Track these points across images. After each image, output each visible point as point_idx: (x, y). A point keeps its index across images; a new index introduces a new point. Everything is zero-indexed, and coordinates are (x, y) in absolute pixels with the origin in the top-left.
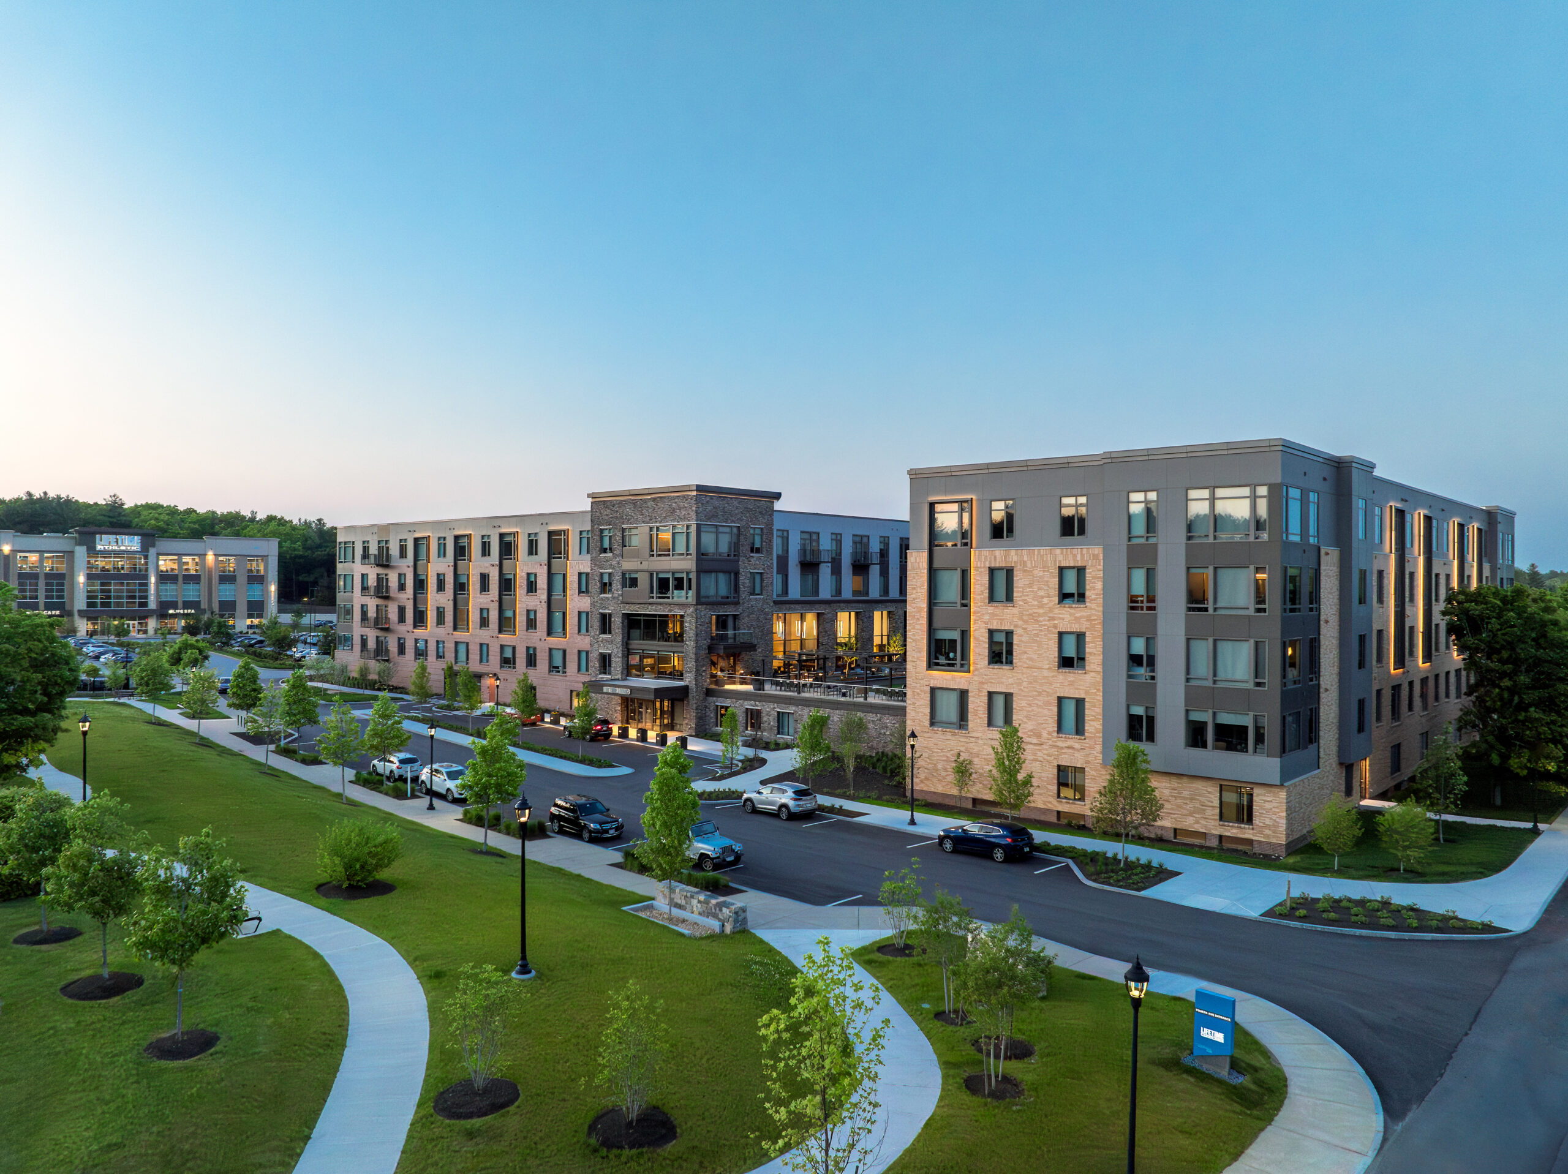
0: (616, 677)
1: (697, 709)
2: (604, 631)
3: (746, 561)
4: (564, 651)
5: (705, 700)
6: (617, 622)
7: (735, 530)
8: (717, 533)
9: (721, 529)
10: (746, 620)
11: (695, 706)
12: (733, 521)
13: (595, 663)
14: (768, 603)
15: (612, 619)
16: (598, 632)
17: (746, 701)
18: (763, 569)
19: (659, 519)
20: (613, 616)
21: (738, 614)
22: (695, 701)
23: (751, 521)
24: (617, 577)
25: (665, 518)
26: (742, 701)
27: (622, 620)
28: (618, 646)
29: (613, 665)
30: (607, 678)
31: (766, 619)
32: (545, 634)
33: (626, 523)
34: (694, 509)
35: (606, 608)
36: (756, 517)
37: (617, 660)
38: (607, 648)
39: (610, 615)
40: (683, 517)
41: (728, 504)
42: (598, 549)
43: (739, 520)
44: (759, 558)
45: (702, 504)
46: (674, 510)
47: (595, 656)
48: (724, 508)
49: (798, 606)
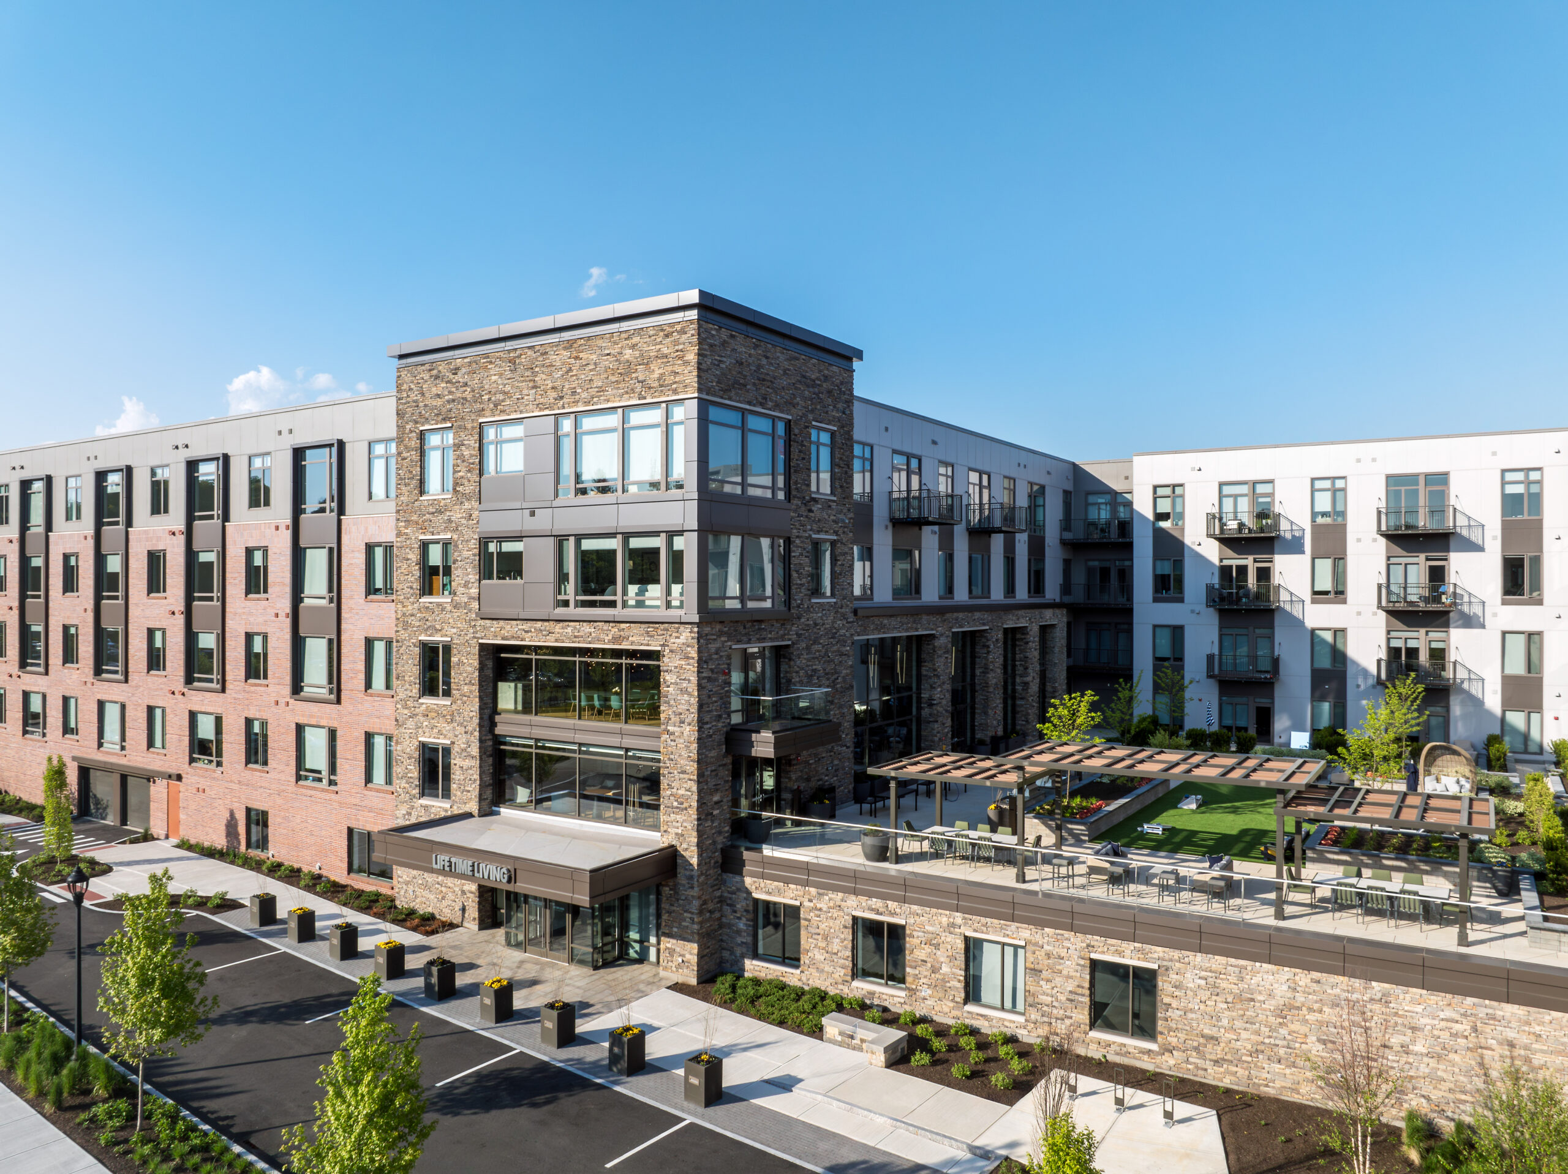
0: (467, 808)
1: (701, 912)
3: (803, 511)
4: (333, 733)
5: (720, 883)
6: (466, 668)
8: (744, 429)
9: (753, 422)
12: (777, 407)
14: (844, 617)
15: (454, 659)
16: (415, 690)
17: (853, 897)
18: (836, 533)
19: (584, 395)
20: (454, 651)
21: (787, 646)
22: (695, 892)
23: (812, 411)
24: (466, 554)
25: (601, 390)
26: (840, 895)
27: (481, 663)
28: (470, 728)
29: (456, 775)
30: (438, 806)
31: (842, 654)
32: (287, 690)
33: (487, 413)
34: (692, 356)
35: (437, 631)
36: (821, 401)
37: (467, 763)
38: (440, 732)
39: (447, 649)
40: (656, 384)
41: (767, 358)
42: (415, 482)
43: (791, 404)
44: (827, 504)
45: (711, 346)
46: (629, 368)
47: (407, 751)
48: (759, 367)
49: (894, 622)
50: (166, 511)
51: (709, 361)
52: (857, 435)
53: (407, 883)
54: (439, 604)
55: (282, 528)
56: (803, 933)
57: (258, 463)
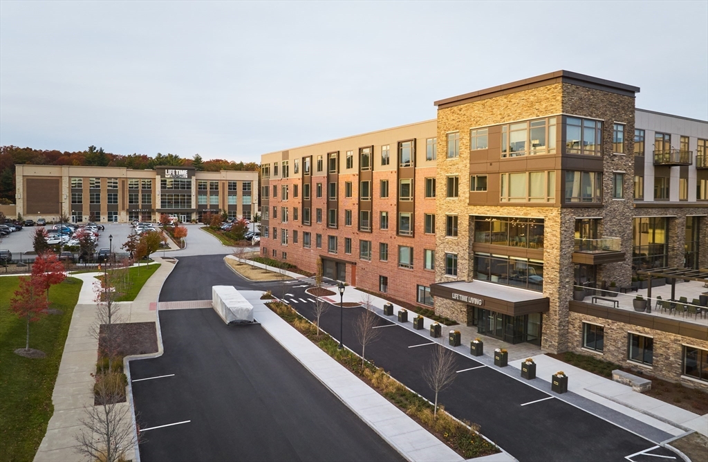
0: (463, 279)
1: (559, 326)
2: (449, 233)
3: (609, 160)
4: (412, 249)
5: (567, 315)
6: (464, 225)
7: (599, 125)
8: (582, 127)
9: (586, 124)
10: (607, 226)
11: (557, 321)
12: (597, 116)
13: (441, 263)
14: (629, 207)
15: (459, 222)
16: (444, 234)
17: (629, 325)
18: (625, 170)
19: (513, 116)
20: (459, 219)
21: (601, 219)
22: (557, 317)
23: (615, 117)
24: (464, 181)
25: (520, 114)
26: (622, 323)
27: (469, 223)
28: (465, 248)
29: (459, 266)
30: (452, 277)
31: (627, 224)
32: (395, 233)
33: (473, 125)
34: (559, 98)
35: (453, 210)
36: (619, 112)
37: (464, 262)
38: (453, 250)
39: (456, 218)
40: (543, 110)
41: (593, 95)
42: (444, 154)
43: (604, 114)
44: (621, 157)
45: (568, 93)
46: (532, 104)
47: (440, 255)
48: (589, 99)
49: (654, 211)
50: (352, 167)
51: (567, 99)
52: (636, 126)
53: (439, 306)
54: (453, 201)
55: (394, 173)
56: (605, 338)
57: (384, 148)
